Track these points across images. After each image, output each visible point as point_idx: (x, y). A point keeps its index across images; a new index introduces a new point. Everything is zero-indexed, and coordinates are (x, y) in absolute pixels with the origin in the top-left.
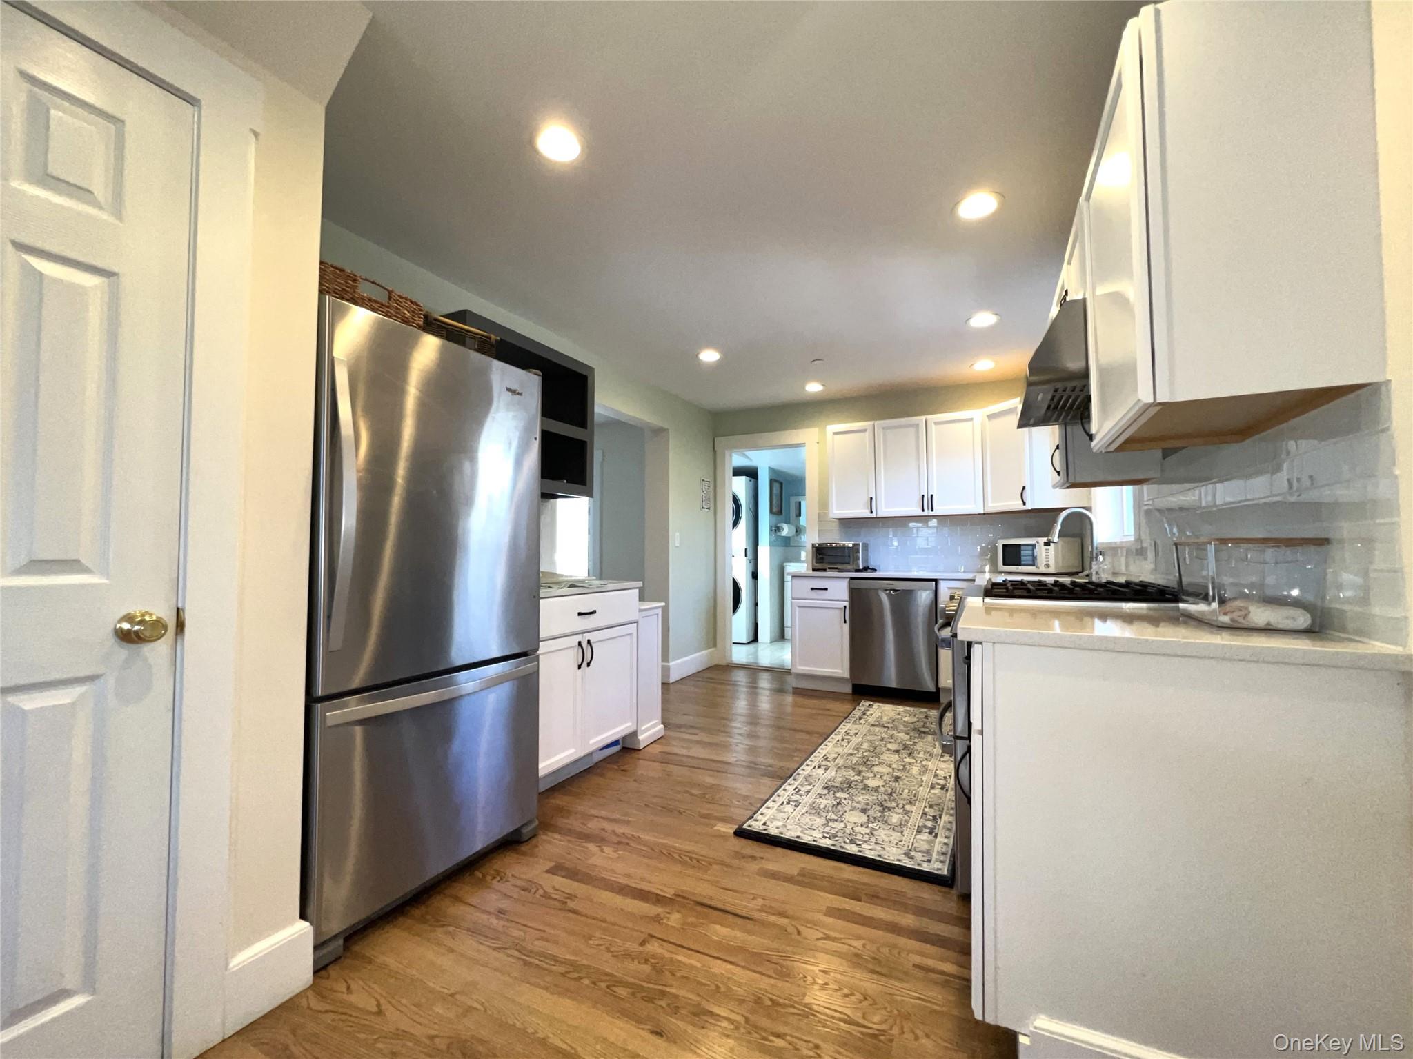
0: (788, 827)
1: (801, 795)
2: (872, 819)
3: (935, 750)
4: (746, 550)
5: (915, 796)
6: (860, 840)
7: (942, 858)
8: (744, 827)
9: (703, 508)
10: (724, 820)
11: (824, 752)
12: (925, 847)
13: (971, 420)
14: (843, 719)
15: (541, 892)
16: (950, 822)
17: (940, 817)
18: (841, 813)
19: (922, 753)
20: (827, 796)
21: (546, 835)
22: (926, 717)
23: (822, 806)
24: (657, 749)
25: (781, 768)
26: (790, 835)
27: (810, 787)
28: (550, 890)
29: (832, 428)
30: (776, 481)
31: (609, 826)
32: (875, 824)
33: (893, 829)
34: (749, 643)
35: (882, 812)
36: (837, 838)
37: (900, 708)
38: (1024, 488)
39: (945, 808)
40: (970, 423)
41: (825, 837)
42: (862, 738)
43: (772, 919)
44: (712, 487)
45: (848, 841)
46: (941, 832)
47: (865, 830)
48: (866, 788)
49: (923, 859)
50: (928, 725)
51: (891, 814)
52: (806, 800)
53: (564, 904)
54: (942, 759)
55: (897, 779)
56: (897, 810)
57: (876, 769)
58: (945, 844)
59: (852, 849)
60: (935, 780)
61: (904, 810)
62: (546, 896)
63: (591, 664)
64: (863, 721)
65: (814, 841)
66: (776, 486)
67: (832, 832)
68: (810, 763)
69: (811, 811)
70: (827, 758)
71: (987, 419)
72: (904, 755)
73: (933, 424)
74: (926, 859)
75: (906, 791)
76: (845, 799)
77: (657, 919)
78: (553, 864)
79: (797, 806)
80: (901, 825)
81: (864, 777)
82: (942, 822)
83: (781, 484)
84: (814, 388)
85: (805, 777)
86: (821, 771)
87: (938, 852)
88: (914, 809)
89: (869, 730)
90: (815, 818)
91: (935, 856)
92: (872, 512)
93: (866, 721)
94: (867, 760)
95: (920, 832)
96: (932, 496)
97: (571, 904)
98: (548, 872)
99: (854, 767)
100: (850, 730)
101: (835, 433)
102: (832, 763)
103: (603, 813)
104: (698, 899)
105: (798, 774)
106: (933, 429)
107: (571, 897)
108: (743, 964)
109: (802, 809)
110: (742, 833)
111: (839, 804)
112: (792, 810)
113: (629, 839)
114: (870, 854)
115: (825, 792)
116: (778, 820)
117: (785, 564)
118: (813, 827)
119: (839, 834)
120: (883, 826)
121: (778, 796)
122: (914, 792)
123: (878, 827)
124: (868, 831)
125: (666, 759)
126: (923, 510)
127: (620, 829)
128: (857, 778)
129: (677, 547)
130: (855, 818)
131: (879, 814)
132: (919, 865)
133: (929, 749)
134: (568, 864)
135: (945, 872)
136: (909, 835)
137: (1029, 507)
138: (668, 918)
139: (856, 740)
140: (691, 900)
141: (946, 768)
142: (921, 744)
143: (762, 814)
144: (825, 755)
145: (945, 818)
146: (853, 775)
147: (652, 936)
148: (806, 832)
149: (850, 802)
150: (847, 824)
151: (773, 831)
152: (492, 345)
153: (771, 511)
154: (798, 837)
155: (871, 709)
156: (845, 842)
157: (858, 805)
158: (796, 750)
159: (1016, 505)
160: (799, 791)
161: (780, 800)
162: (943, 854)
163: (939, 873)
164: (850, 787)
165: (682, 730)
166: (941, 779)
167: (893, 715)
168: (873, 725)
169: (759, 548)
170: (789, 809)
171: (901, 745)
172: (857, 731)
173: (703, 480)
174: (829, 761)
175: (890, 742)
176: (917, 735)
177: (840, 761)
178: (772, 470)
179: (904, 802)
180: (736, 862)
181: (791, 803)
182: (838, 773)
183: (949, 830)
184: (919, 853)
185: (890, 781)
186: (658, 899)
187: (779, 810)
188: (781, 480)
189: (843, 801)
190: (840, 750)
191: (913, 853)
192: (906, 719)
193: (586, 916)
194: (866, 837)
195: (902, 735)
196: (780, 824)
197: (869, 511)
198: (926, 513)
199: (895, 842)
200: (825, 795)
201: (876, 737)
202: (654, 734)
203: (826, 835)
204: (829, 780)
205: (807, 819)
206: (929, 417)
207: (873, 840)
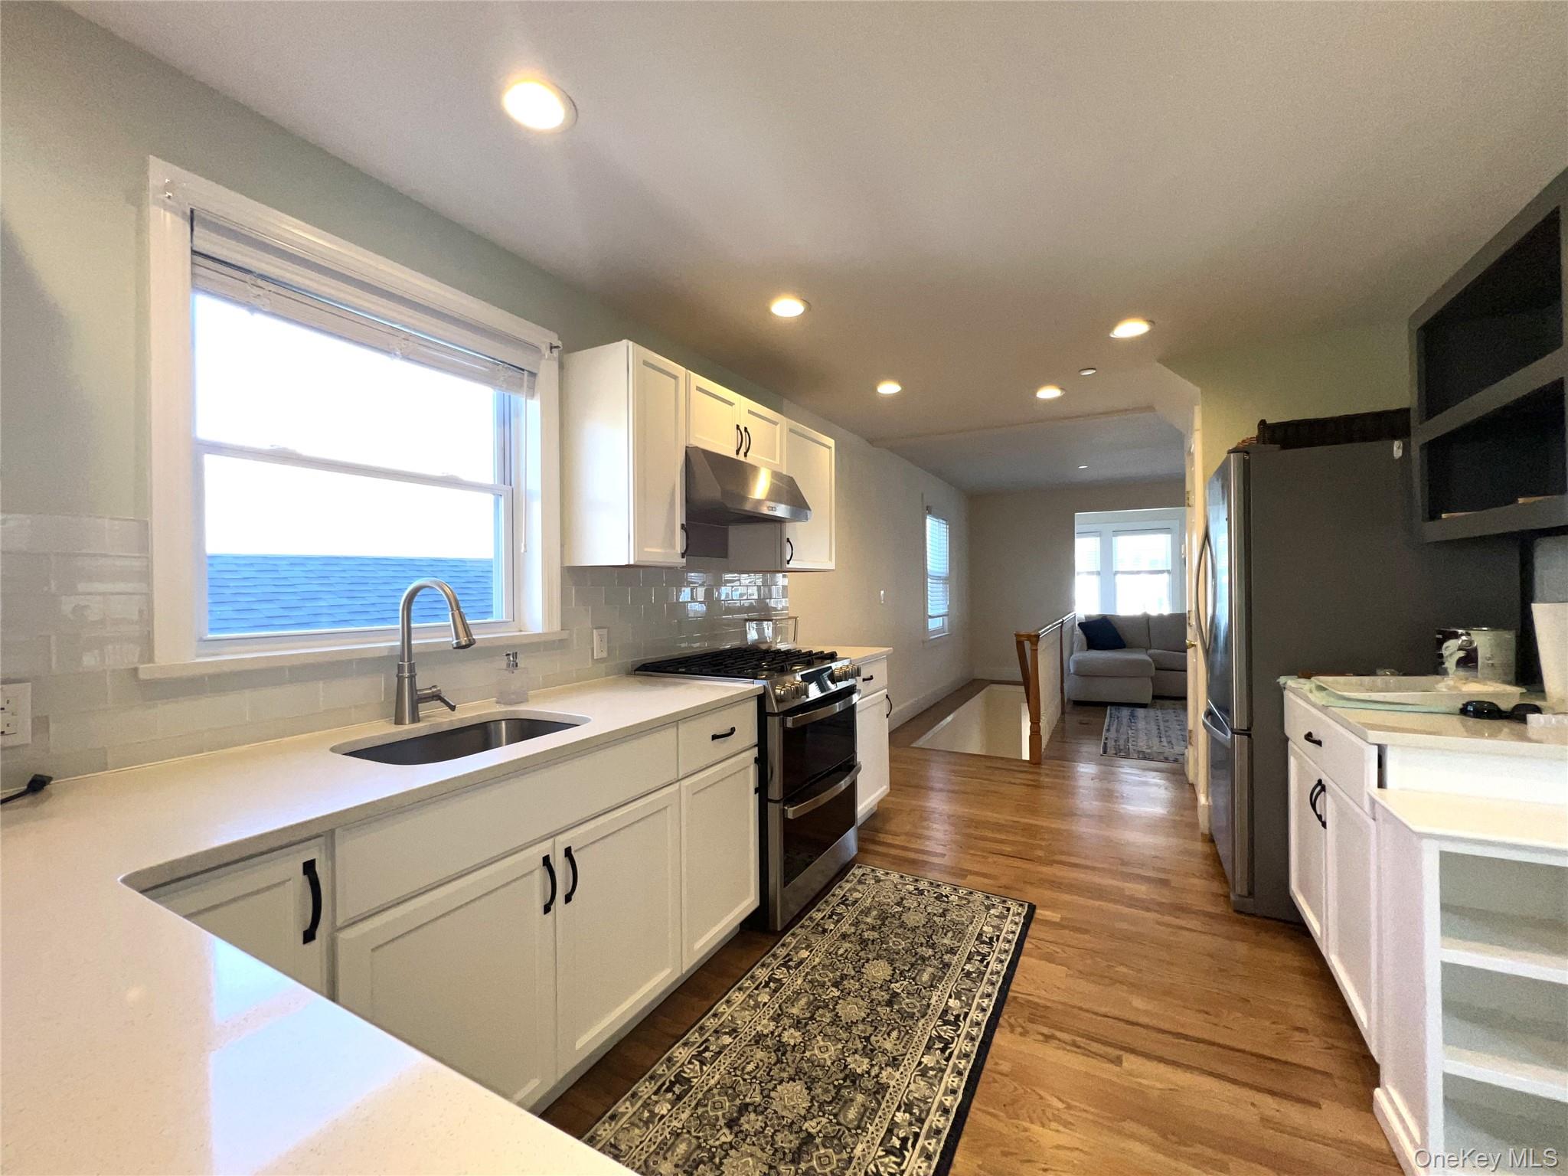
0: (983, 906)
1: (978, 953)
6: (913, 893)
18: (929, 924)
20: (946, 951)
26: (979, 896)
36: (935, 895)
41: (946, 896)
45: (926, 893)
47: (908, 904)
52: (970, 947)
67: (939, 903)
69: (963, 927)
76: (925, 944)
79: (979, 935)
85: (977, 983)
90: (958, 919)
109: (972, 930)
111: (932, 938)
112: (984, 929)
115: (947, 958)
116: (995, 915)
118: (958, 910)
119: (932, 900)
121: (1005, 955)
124: (903, 904)
130: (915, 918)
143: (1016, 924)
148: (965, 902)
149: (917, 940)
150: (924, 912)
156: (928, 891)
160: (982, 961)
161: (1001, 946)
164: (915, 965)
170: (988, 933)
181: (988, 941)
187: (998, 930)
189: (926, 941)
194: (907, 896)
196: (992, 911)
203: (945, 899)
204: (943, 978)
205: (967, 919)
207: (901, 894)
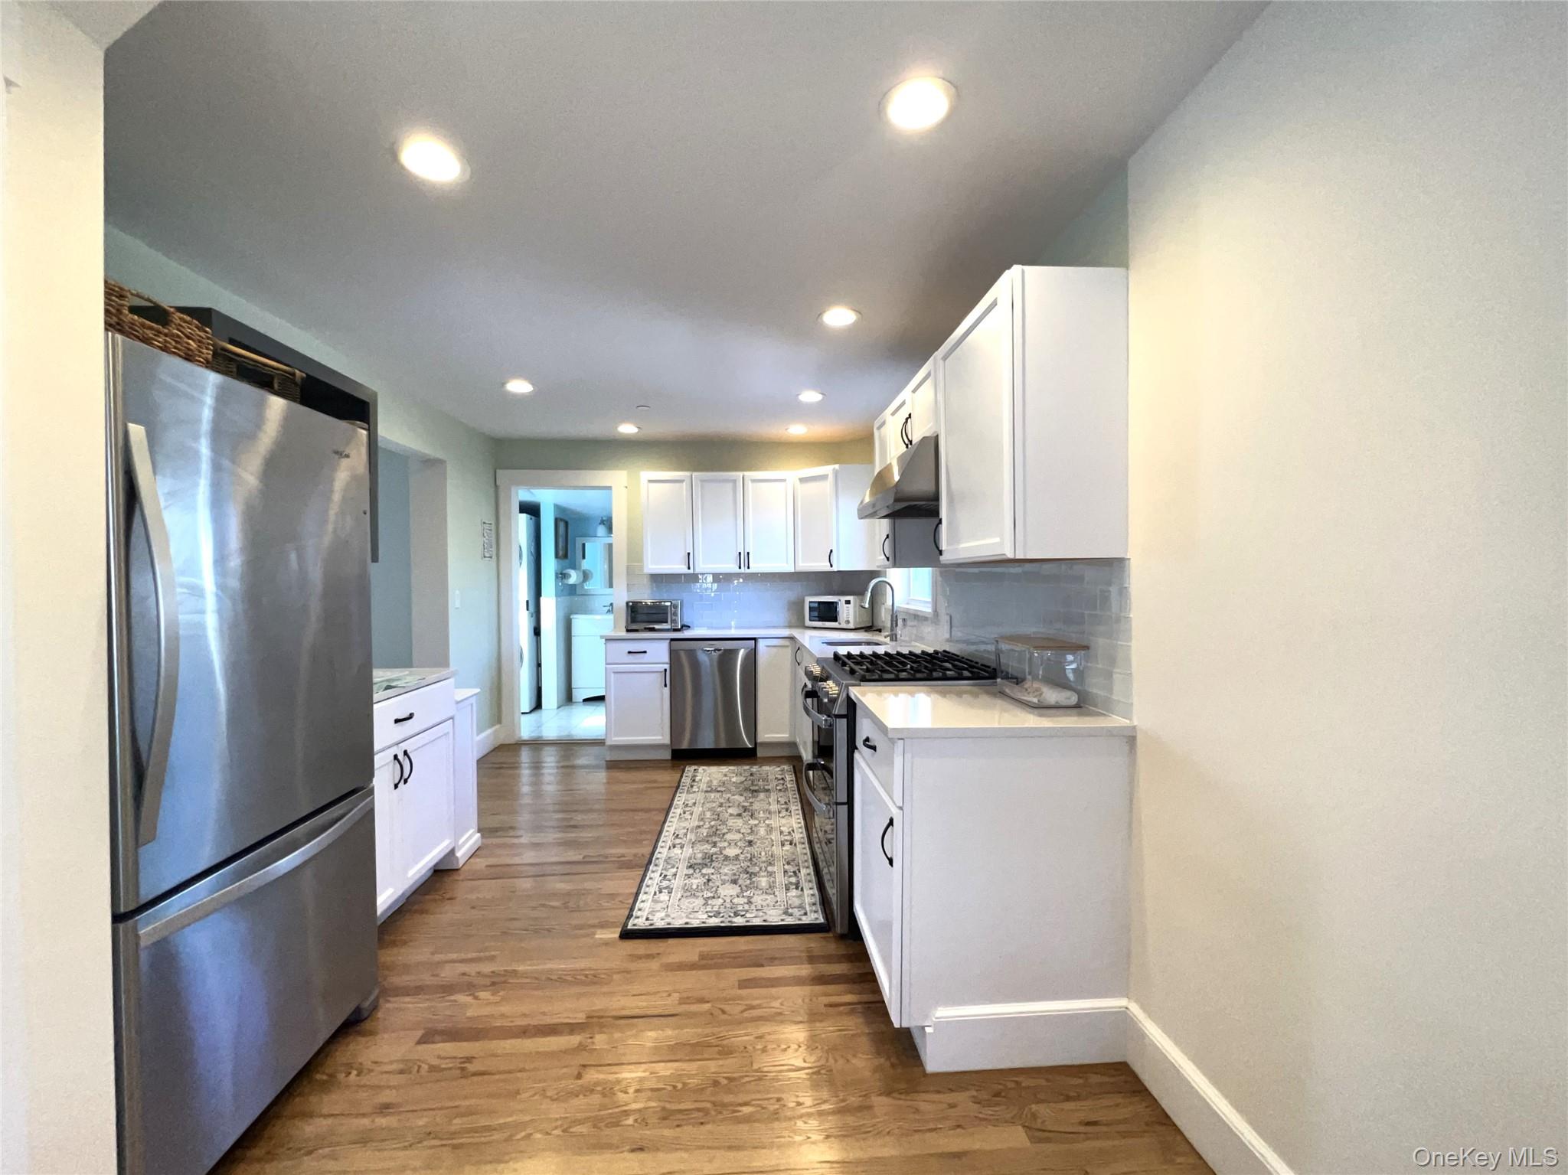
0: (672, 916)
1: (670, 881)
2: (744, 888)
3: (771, 807)
4: (527, 602)
5: (772, 856)
6: (742, 911)
7: (814, 908)
8: (629, 927)
9: (485, 557)
10: (603, 925)
11: (672, 830)
12: (797, 902)
13: (785, 480)
14: (674, 789)
15: (425, 1067)
16: (809, 874)
17: (800, 872)
18: (714, 889)
19: (761, 812)
20: (695, 875)
21: (389, 1001)
22: (751, 775)
23: (694, 887)
24: (480, 863)
25: (635, 855)
26: (678, 923)
27: (675, 870)
28: (435, 1062)
29: (647, 474)
30: (561, 520)
31: (472, 969)
32: (749, 892)
33: (766, 893)
34: (531, 712)
35: (750, 879)
36: (722, 915)
37: (725, 769)
38: (831, 551)
39: (800, 862)
40: (783, 484)
41: (711, 917)
42: (702, 807)
43: (694, 1008)
44: (494, 532)
45: (732, 915)
46: (806, 885)
47: (742, 900)
48: (727, 858)
49: (800, 913)
50: (755, 783)
51: (759, 879)
52: (676, 884)
53: (464, 1070)
54: (781, 815)
55: (750, 843)
56: (762, 874)
57: (728, 837)
58: (813, 895)
59: (739, 921)
60: (783, 838)
61: (768, 872)
62: (433, 1069)
63: (409, 780)
64: (695, 789)
65: (703, 923)
66: (562, 526)
67: (714, 909)
68: (663, 844)
69: (685, 894)
70: (678, 835)
71: (798, 481)
72: (747, 818)
73: (750, 482)
74: (802, 912)
75: (763, 854)
76: (713, 874)
77: (581, 1048)
78: (420, 1033)
79: (671, 893)
80: (770, 887)
81: (720, 848)
82: (802, 875)
83: (566, 523)
84: (628, 429)
85: (665, 860)
86: (677, 851)
87: (809, 904)
88: (775, 869)
89: (706, 798)
90: (693, 900)
91: (808, 909)
92: (689, 568)
93: (699, 788)
94: (717, 830)
95: (788, 890)
96: (748, 553)
97: (471, 1068)
98: (419, 1042)
99: (707, 839)
100: (688, 801)
101: (650, 481)
102: (685, 839)
103: (454, 956)
104: (614, 1013)
105: (658, 859)
106: (750, 485)
107: (469, 1059)
108: (687, 1058)
109: (677, 894)
110: (627, 935)
111: (709, 880)
112: (668, 898)
113: (504, 976)
114: (757, 922)
115: (691, 871)
116: (659, 911)
117: (572, 617)
118: (695, 910)
119: (722, 910)
120: (756, 892)
121: (648, 886)
122: (770, 853)
123: (752, 895)
124: (746, 900)
125: (499, 872)
126: (740, 568)
127: (487, 968)
128: (714, 850)
129: (457, 608)
130: (728, 891)
131: (748, 882)
132: (800, 919)
133: (767, 807)
134: (441, 1026)
135: (822, 920)
136: (781, 894)
137: (835, 569)
138: (593, 1043)
139: (697, 810)
140: (609, 1017)
141: (788, 823)
142: (758, 804)
143: (640, 910)
144: (674, 833)
145: (803, 871)
146: (709, 848)
147: (584, 1066)
148: (691, 916)
149: (719, 876)
150: (725, 898)
151: (660, 924)
152: (295, 384)
153: (557, 556)
154: (687, 923)
155: (698, 774)
156: (730, 916)
157: (726, 878)
158: (642, 832)
159: (823, 566)
160: (665, 876)
161: (652, 890)
162: (814, 904)
163: (818, 922)
164: (712, 861)
165: (499, 834)
166: (786, 835)
167: (720, 776)
168: (707, 792)
169: (543, 600)
170: (664, 897)
171: (741, 808)
172: (694, 801)
173: (484, 523)
174: (681, 838)
175: (729, 807)
176: (750, 795)
177: (691, 836)
178: (557, 507)
179: (765, 865)
180: (633, 966)
181: (663, 891)
182: (695, 848)
183: (810, 881)
184: (796, 909)
185: (745, 847)
186: (572, 1028)
187: (655, 901)
188: (566, 519)
189: (712, 876)
190: (686, 824)
191: (790, 911)
192: (734, 780)
193: (500, 1073)
194: (746, 907)
195: (737, 797)
196: (663, 914)
197: (686, 567)
198: (743, 570)
199: (772, 904)
200: (692, 874)
201: (714, 805)
202: (471, 846)
203: (710, 914)
204: (690, 858)
205: (685, 903)
206: (747, 474)
207: (753, 907)
